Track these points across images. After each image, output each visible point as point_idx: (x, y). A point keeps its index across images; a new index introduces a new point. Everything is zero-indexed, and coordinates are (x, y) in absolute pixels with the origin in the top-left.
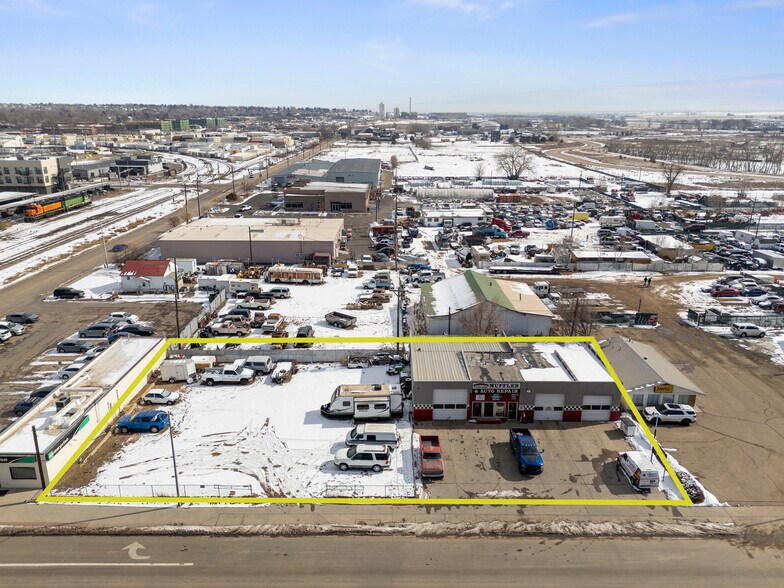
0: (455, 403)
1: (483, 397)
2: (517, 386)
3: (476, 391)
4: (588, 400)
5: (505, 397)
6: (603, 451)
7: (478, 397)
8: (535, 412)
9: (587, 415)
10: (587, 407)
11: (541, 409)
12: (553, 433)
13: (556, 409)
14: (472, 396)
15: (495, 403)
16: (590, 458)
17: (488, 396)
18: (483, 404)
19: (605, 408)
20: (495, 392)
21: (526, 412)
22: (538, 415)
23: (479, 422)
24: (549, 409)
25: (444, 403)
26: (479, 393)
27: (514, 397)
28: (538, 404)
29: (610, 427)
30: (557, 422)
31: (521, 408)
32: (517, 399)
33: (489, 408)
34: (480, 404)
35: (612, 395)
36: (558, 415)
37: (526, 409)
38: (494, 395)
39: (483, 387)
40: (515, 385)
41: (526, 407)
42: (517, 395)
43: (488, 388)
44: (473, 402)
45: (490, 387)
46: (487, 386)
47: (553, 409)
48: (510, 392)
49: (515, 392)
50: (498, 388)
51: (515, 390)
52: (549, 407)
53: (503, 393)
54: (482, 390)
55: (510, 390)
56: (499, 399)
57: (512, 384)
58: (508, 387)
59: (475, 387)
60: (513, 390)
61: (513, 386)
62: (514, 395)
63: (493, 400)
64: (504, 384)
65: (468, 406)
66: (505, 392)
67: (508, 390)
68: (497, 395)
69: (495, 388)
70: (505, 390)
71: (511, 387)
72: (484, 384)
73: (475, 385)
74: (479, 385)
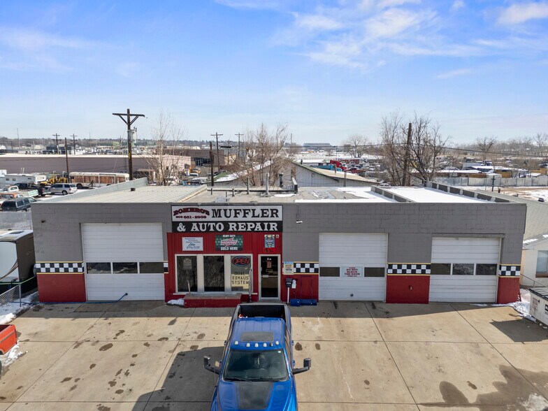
0: (138, 259)
1: (198, 243)
2: (275, 212)
3: (181, 228)
4: (445, 250)
5: (252, 240)
6: (506, 372)
7: (187, 243)
8: (322, 280)
9: (440, 287)
10: (442, 269)
11: (334, 272)
12: (361, 325)
13: (370, 272)
14: (173, 242)
15: (228, 258)
16: (471, 396)
17: (210, 238)
18: (200, 258)
19: (484, 269)
20: (226, 231)
21: (297, 278)
22: (328, 288)
23: (190, 304)
24: (352, 272)
25: (112, 259)
26: (189, 233)
27: (269, 242)
28: (325, 261)
29: (503, 313)
30: (373, 304)
31: (288, 269)
32: (278, 247)
33: (214, 267)
34: (194, 260)
35: (501, 237)
36: (376, 289)
37: (298, 270)
38: (224, 236)
39: (196, 217)
40: (270, 211)
41: (298, 266)
42: (278, 236)
43: (209, 218)
44: (176, 255)
45: (213, 217)
46: (204, 214)
47: (362, 272)
48: (261, 229)
49: (271, 229)
50: (232, 219)
51: (271, 224)
52: (354, 269)
53: (245, 230)
54: (195, 224)
55: (258, 224)
56: (236, 248)
57: (263, 210)
58: (254, 216)
59: (177, 217)
60: (266, 224)
61: (266, 213)
62: (269, 236)
63: (222, 249)
64: (244, 210)
65: (166, 265)
66: (249, 229)
67: (256, 225)
68: (231, 236)
69: (224, 219)
70: (249, 224)
71: (263, 216)
72: (198, 210)
73: (176, 213)
74: (186, 210)
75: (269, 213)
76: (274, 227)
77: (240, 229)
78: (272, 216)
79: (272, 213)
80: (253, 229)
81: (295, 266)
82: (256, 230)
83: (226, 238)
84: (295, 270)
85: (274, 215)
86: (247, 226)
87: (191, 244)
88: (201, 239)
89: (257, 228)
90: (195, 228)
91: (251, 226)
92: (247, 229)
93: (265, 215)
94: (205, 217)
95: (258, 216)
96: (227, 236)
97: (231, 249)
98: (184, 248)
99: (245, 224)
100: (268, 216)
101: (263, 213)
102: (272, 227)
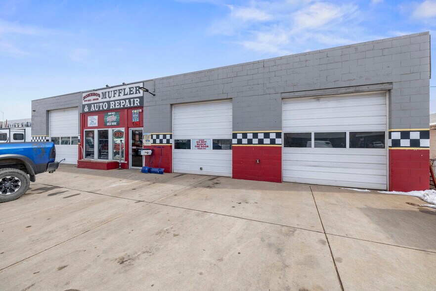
0: (70, 134)
1: (96, 120)
2: (138, 89)
7: (90, 121)
8: (176, 153)
11: (183, 145)
13: (218, 145)
14: (83, 118)
15: (110, 131)
18: (96, 132)
20: (109, 110)
21: (153, 148)
22: (181, 161)
23: (80, 165)
24: (201, 144)
25: (60, 134)
26: (90, 113)
27: (135, 116)
31: (147, 140)
32: (141, 121)
34: (93, 133)
36: (223, 163)
37: (154, 141)
38: (109, 114)
39: (94, 100)
40: (135, 88)
41: (155, 137)
42: (140, 110)
43: (100, 100)
44: (85, 130)
45: (102, 98)
46: (98, 97)
47: (210, 144)
48: (129, 106)
49: (136, 105)
50: (112, 99)
51: (135, 100)
52: (203, 141)
53: (119, 107)
54: (93, 105)
55: (127, 101)
56: (115, 123)
57: (130, 88)
58: (124, 95)
59: (85, 101)
60: (132, 100)
61: (132, 91)
62: (135, 111)
63: (108, 124)
64: (119, 90)
65: (79, 138)
66: (122, 106)
67: (126, 101)
68: (113, 113)
69: (108, 99)
70: (121, 101)
71: (130, 94)
72: (95, 95)
73: (84, 98)
74: (89, 95)
75: (134, 90)
76: (137, 103)
77: (117, 107)
78: (136, 93)
79: (136, 90)
80: (124, 106)
81: (152, 138)
82: (126, 106)
83: (110, 115)
84: (152, 141)
85: (138, 92)
86: (120, 104)
87: (93, 121)
88: (96, 117)
89: (126, 104)
90: (93, 109)
91: (123, 103)
92: (120, 106)
93: (131, 92)
94: (98, 99)
95: (127, 94)
96: (110, 113)
97: (113, 124)
98: (89, 125)
99: (119, 102)
100: (133, 94)
101: (130, 91)
102: (136, 102)
